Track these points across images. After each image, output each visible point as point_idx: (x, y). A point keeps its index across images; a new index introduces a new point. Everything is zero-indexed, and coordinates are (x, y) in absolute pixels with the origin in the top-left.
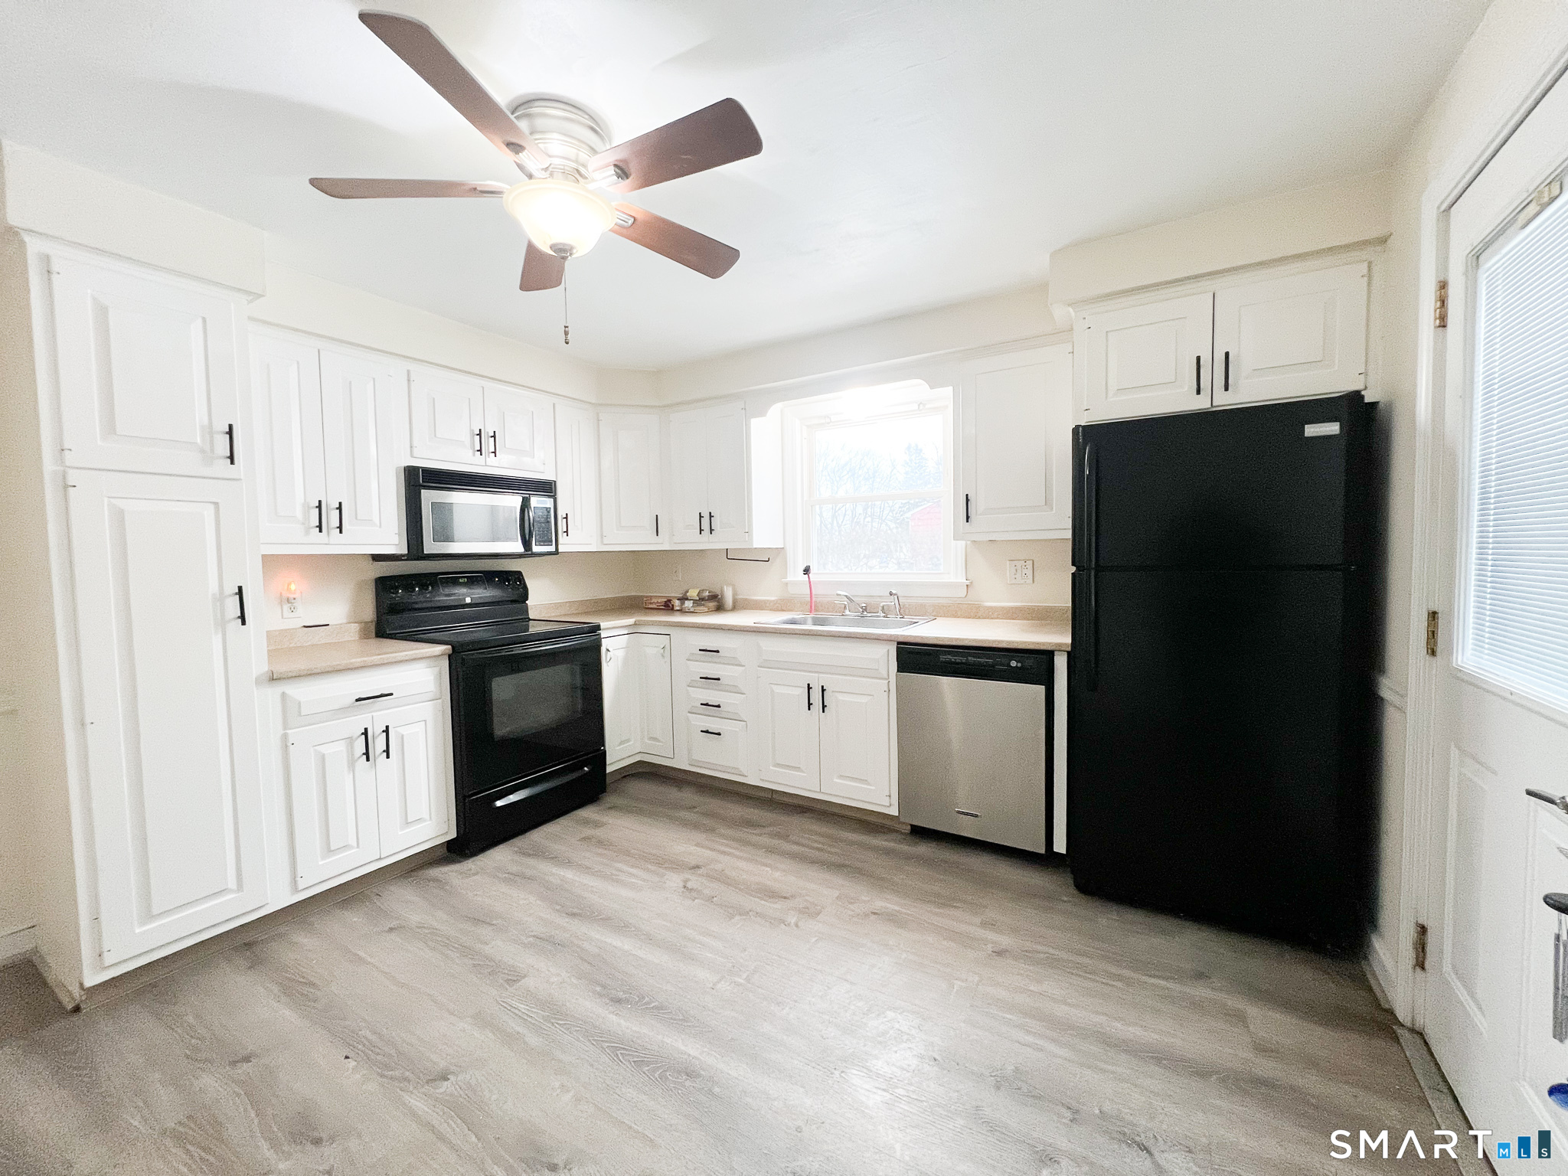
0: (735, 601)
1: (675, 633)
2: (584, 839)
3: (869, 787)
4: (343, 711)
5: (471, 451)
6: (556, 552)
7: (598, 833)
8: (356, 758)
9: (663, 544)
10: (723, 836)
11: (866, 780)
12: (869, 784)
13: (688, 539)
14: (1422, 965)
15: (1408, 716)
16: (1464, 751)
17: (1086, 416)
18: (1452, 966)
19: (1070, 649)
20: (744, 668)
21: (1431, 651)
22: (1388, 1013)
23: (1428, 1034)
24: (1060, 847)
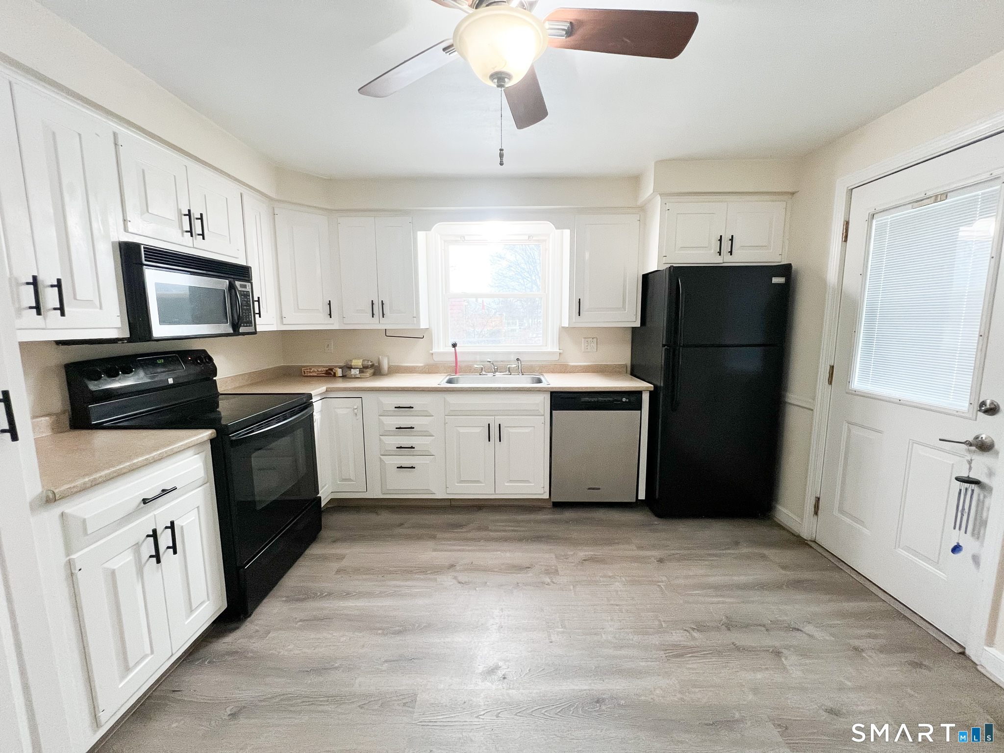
0: (389, 368)
1: (366, 396)
2: (338, 571)
3: (530, 484)
4: (128, 518)
5: (180, 231)
6: (255, 333)
7: (344, 563)
8: (143, 564)
9: (334, 324)
10: (444, 539)
11: (528, 481)
12: (530, 483)
13: (363, 321)
14: (816, 513)
15: (815, 410)
16: (855, 424)
17: (664, 260)
18: (842, 511)
19: (652, 389)
20: (433, 417)
21: (830, 382)
22: (799, 537)
23: (819, 540)
24: (642, 496)
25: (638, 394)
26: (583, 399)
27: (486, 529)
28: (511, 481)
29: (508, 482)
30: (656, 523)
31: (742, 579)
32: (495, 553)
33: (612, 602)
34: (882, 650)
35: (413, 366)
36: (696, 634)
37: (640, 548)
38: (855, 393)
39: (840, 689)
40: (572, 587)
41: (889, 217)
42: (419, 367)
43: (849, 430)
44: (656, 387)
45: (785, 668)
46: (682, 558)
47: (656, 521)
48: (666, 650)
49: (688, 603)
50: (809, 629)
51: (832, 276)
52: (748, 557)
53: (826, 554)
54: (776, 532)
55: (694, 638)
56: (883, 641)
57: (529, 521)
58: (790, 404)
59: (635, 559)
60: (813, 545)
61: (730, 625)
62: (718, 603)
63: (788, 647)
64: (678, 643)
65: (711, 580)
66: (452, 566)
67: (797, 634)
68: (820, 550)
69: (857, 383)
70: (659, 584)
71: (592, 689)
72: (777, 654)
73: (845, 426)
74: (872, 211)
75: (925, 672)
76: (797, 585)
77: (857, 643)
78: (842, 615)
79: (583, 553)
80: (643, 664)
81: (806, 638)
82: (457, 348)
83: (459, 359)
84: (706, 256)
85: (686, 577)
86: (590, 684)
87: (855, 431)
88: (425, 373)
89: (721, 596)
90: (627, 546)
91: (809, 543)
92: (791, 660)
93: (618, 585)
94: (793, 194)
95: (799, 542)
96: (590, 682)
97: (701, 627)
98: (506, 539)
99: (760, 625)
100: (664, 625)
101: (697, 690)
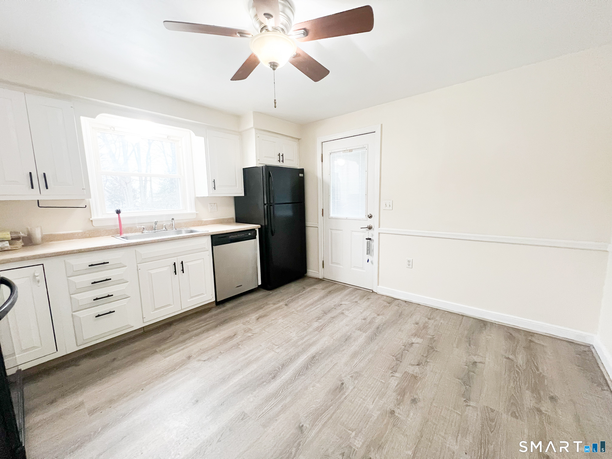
1: (50, 262)
7: (89, 406)
12: (204, 294)
14: (323, 267)
15: (319, 227)
16: (332, 229)
17: (259, 162)
18: (332, 263)
19: (260, 227)
20: (126, 268)
21: (323, 216)
22: (319, 279)
23: (325, 277)
24: (260, 283)
25: (253, 230)
26: (230, 237)
27: (188, 331)
28: (192, 297)
29: (190, 299)
30: (271, 293)
31: (316, 298)
32: (209, 338)
33: (285, 327)
34: (360, 299)
35: (72, 234)
36: (320, 321)
37: (274, 304)
38: (332, 218)
39: (361, 313)
40: (264, 331)
41: (336, 155)
42: (78, 233)
43: (331, 232)
44: (261, 226)
45: (347, 316)
46: (293, 300)
47: (271, 292)
48: (317, 330)
49: (308, 313)
50: (343, 303)
51: (319, 175)
52: (311, 291)
53: (329, 281)
54: (311, 280)
55: (321, 322)
56: (359, 297)
57: (211, 317)
58: (307, 226)
59: (277, 309)
60: (324, 279)
61: (325, 313)
62: (316, 309)
63: (343, 310)
64: (318, 326)
65: (308, 303)
66: (189, 357)
67: (342, 306)
68: (327, 280)
69: (332, 215)
70: (294, 312)
71: (309, 356)
72: (343, 313)
73: (330, 231)
74: (330, 152)
75: (370, 300)
76: (330, 292)
77: (354, 301)
78: (347, 295)
79: (254, 316)
80: (315, 338)
81: (344, 306)
82: (120, 214)
83: (122, 223)
84: (275, 162)
85: (300, 306)
86: (306, 355)
87: (333, 232)
88: (86, 237)
89: (316, 306)
90: (268, 306)
91: (323, 279)
92: (346, 313)
93: (280, 321)
94: (299, 139)
95: (320, 281)
96: (305, 354)
97: (319, 318)
98: (208, 330)
99: (332, 309)
100: (309, 324)
101: (335, 335)
